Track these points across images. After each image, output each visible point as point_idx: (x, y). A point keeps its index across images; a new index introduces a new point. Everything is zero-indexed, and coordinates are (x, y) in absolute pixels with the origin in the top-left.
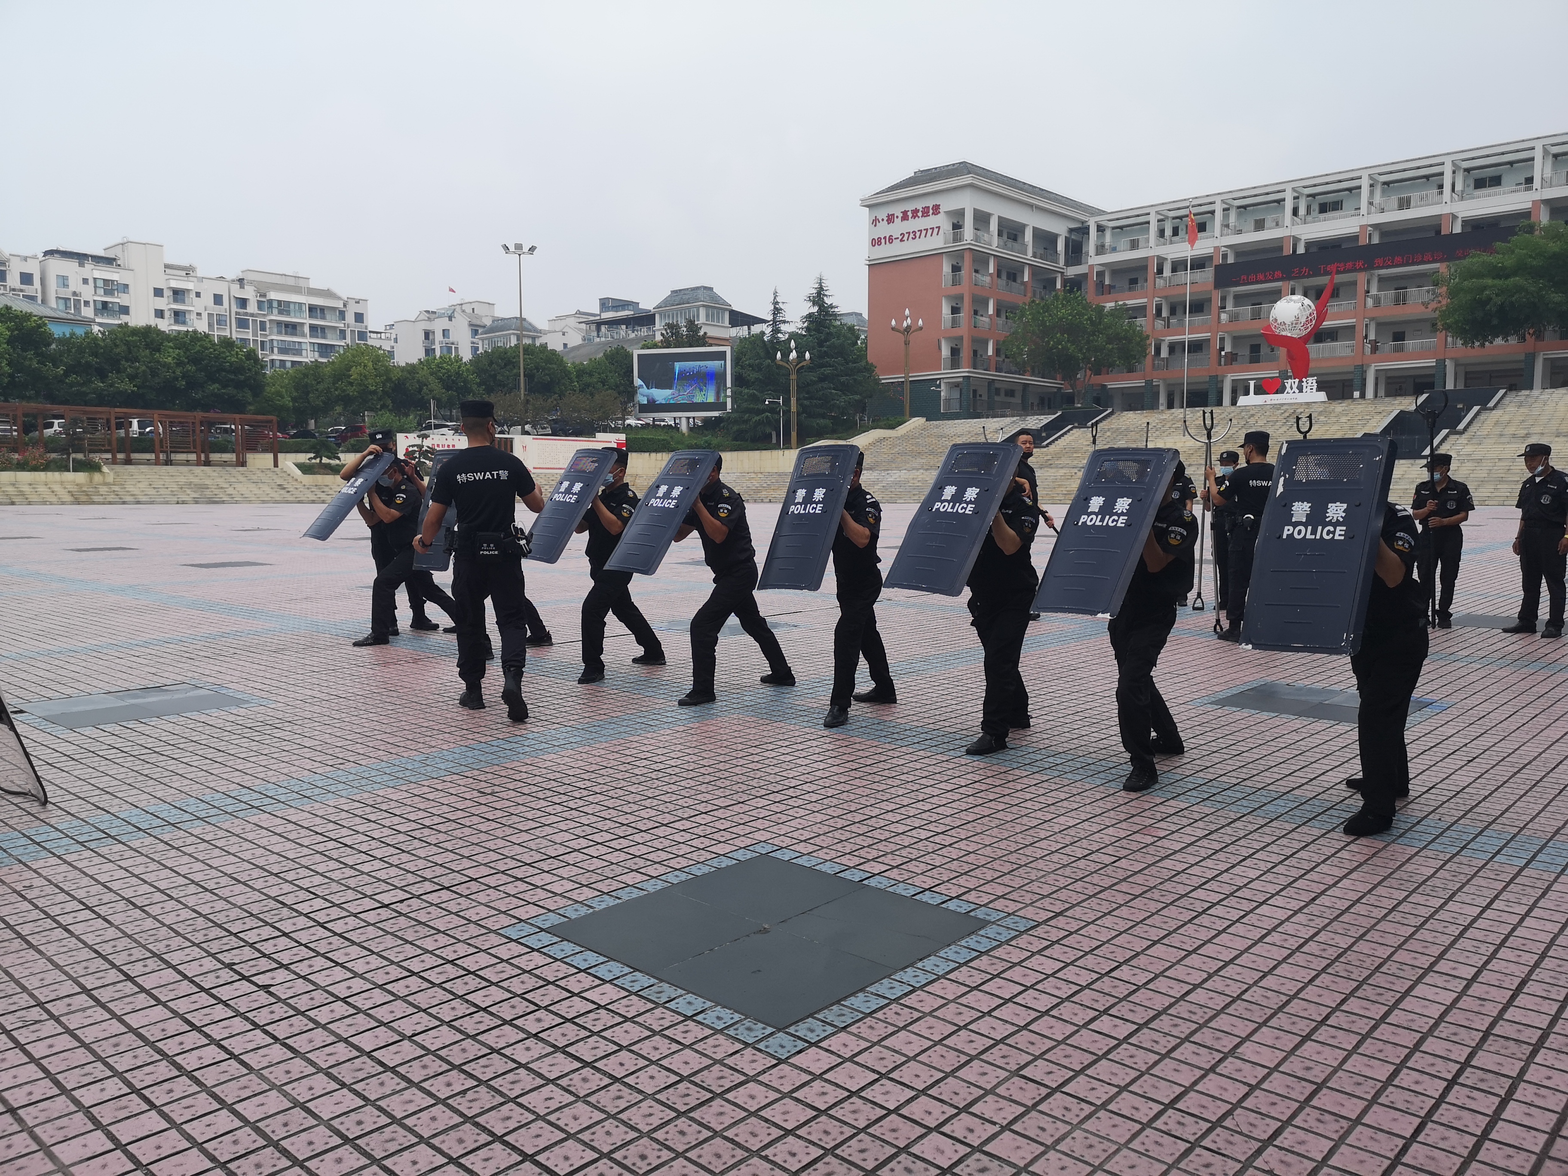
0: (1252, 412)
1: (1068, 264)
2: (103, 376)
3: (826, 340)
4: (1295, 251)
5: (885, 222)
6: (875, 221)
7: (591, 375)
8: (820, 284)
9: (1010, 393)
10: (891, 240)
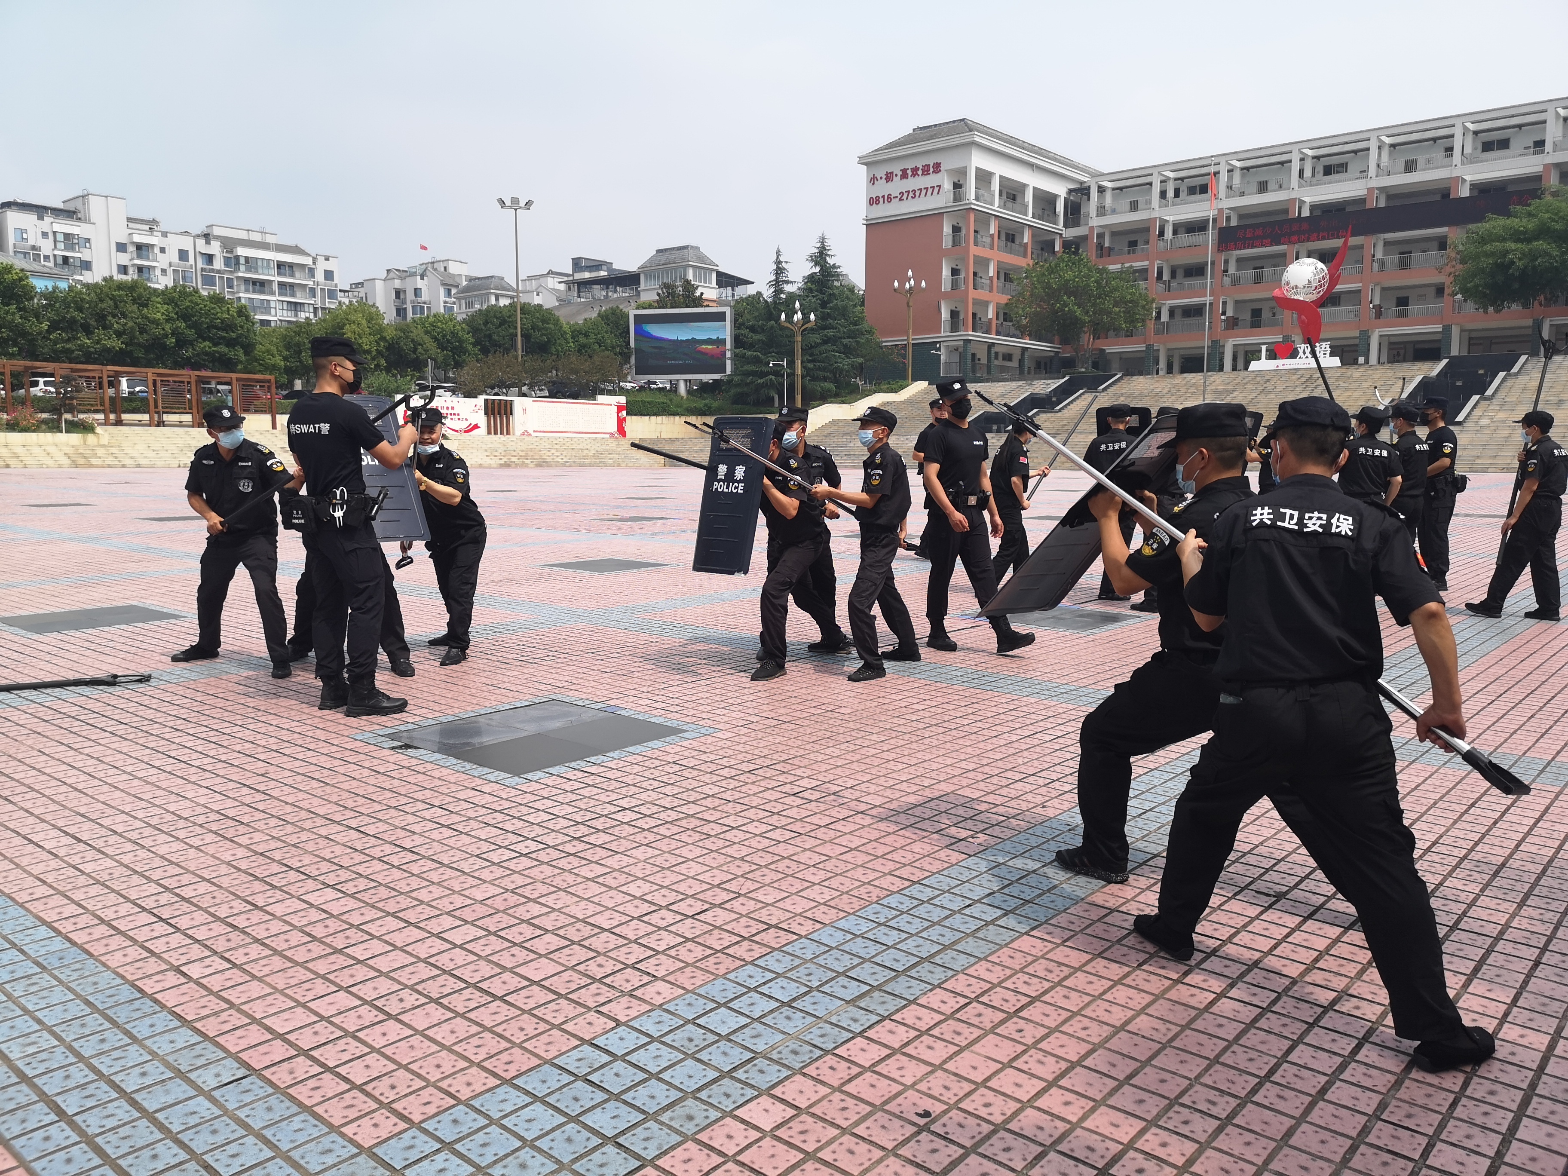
0: (1267, 377)
1: (1066, 226)
2: (88, 331)
3: (829, 302)
4: (1300, 213)
5: (884, 181)
6: (873, 180)
7: (586, 335)
8: (822, 243)
9: (1008, 357)
10: (889, 199)
